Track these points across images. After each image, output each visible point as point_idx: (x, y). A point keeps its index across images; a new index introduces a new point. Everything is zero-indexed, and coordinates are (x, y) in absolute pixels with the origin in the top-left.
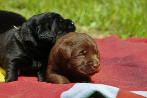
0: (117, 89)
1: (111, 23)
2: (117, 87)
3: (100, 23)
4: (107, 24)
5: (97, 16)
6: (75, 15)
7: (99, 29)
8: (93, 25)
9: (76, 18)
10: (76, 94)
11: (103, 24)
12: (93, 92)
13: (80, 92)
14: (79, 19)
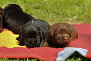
0: (87, 50)
1: (84, 16)
2: (87, 49)
3: (79, 16)
4: (82, 17)
5: (77, 13)
6: (65, 12)
7: (78, 20)
8: (75, 17)
9: (66, 14)
10: (66, 53)
11: (80, 17)
12: (74, 52)
13: (68, 52)
14: (68, 14)
